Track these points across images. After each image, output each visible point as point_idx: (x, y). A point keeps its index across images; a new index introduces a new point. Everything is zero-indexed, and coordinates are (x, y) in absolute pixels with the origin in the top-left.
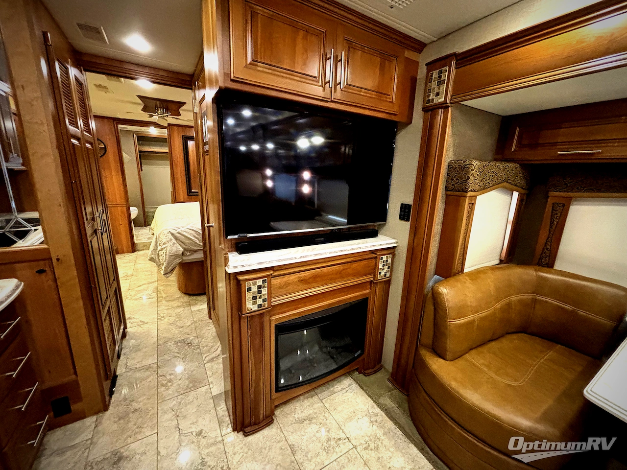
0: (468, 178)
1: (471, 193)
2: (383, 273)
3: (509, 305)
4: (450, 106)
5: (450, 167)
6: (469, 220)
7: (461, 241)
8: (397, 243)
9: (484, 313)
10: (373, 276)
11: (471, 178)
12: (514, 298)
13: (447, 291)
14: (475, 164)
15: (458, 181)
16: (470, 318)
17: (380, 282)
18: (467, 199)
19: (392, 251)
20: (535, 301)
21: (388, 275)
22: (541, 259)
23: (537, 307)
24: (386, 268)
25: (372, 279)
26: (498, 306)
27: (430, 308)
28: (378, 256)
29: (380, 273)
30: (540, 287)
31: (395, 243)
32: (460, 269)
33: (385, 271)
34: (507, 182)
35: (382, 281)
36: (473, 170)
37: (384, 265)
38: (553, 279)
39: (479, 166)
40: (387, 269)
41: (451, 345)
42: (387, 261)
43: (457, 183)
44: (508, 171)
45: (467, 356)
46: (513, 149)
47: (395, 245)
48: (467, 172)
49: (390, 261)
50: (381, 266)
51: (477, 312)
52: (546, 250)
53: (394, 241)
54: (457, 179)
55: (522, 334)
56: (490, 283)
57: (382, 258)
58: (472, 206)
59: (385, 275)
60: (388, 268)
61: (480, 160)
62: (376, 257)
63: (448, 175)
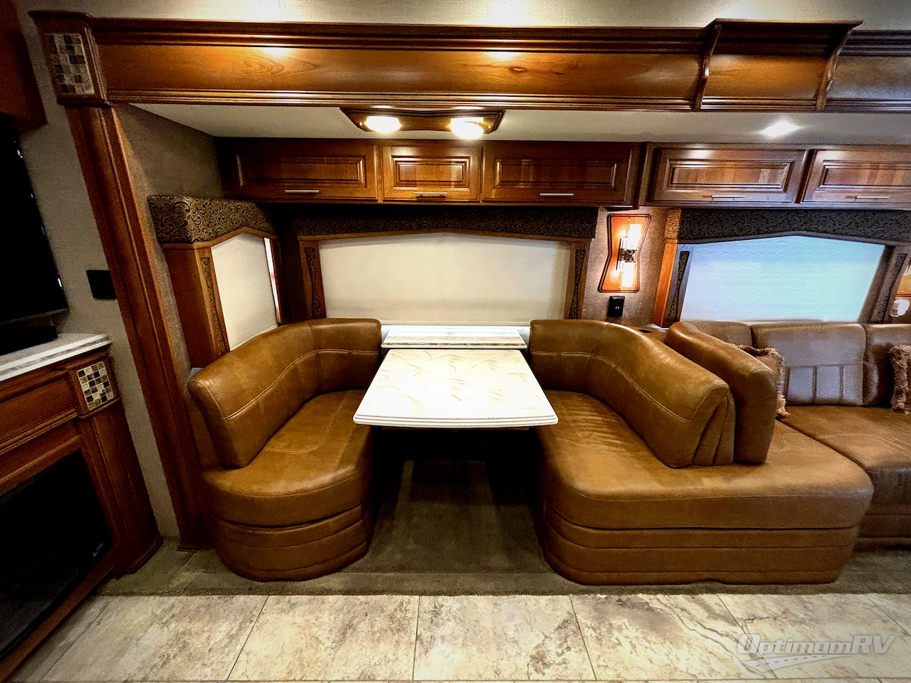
0: (186, 223)
1: (198, 243)
2: (97, 397)
3: (295, 371)
4: (111, 107)
5: (151, 204)
6: (211, 280)
7: (208, 310)
8: (107, 339)
9: (268, 391)
10: (73, 410)
11: (189, 221)
12: (297, 362)
13: (212, 383)
14: (188, 203)
15: (171, 228)
16: (253, 402)
17: (97, 414)
18: (195, 251)
19: (103, 354)
20: (318, 356)
21: (110, 396)
22: (313, 312)
23: (322, 362)
24: (100, 388)
25: (75, 415)
26: (282, 376)
27: (196, 414)
28: (71, 373)
29: (90, 399)
30: (319, 341)
31: (102, 340)
32: (223, 349)
33: (100, 391)
34: (248, 226)
35: (101, 411)
36: (188, 211)
37: (92, 384)
38: (326, 329)
39: (195, 204)
40: (103, 388)
41: (240, 446)
42: (97, 374)
43: (172, 230)
44: (243, 212)
45: (267, 449)
46: (242, 184)
47: (105, 343)
48: (181, 215)
49: (103, 372)
50: (85, 387)
51: (258, 392)
52: (315, 301)
53: (100, 337)
54: (170, 225)
55: (321, 396)
56: (265, 354)
57: (82, 373)
58: (208, 261)
59: (104, 398)
60: (106, 385)
61: (194, 197)
62: (67, 373)
63: (154, 219)
